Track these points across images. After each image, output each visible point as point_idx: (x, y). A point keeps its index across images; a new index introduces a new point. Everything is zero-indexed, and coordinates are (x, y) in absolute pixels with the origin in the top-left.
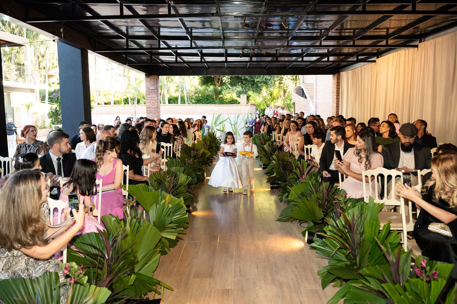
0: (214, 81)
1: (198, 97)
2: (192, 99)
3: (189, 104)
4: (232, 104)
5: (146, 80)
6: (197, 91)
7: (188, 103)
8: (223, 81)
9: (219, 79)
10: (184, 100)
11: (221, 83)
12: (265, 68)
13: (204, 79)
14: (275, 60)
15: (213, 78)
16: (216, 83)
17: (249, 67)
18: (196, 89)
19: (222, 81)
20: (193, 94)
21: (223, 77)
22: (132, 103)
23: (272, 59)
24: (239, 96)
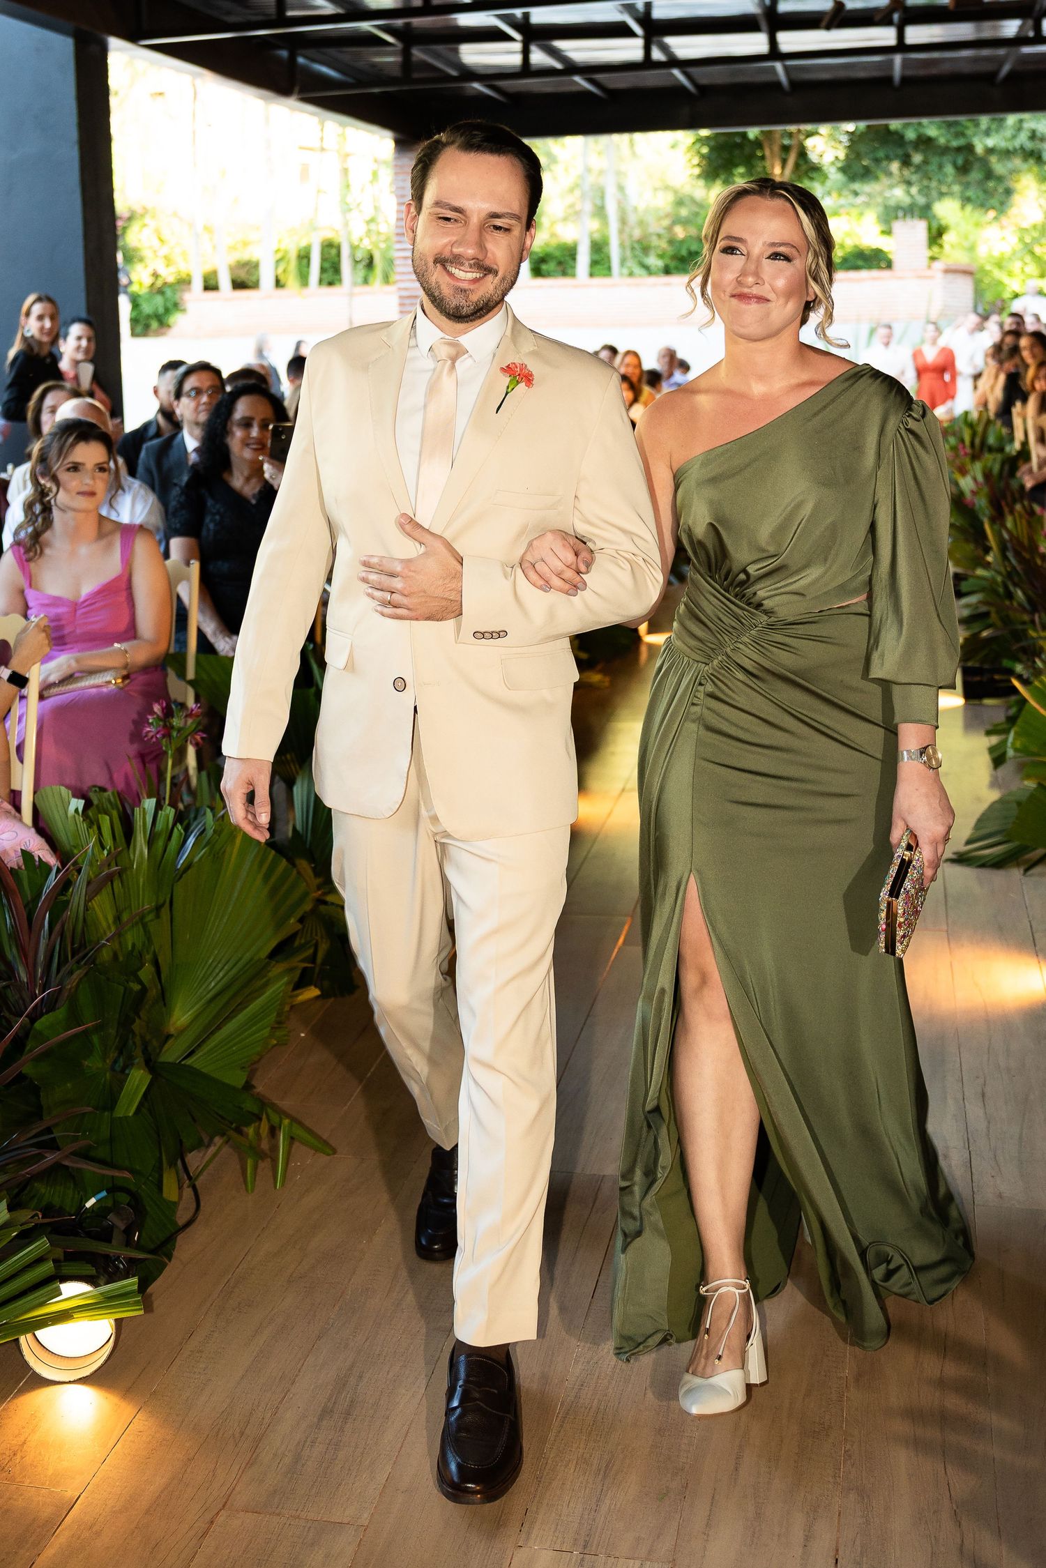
0: (763, 158)
1: (682, 242)
2: (646, 250)
3: (631, 274)
4: (857, 268)
5: (396, 166)
6: (684, 212)
7: (625, 271)
8: (813, 157)
9: (786, 149)
10: (608, 258)
11: (797, 166)
12: (990, 77)
13: (712, 149)
14: (1031, 34)
15: (758, 144)
16: (773, 167)
17: (905, 80)
18: (680, 203)
19: (803, 154)
20: (655, 227)
21: (810, 135)
22: (360, 280)
23: (1021, 28)
24: (888, 232)
